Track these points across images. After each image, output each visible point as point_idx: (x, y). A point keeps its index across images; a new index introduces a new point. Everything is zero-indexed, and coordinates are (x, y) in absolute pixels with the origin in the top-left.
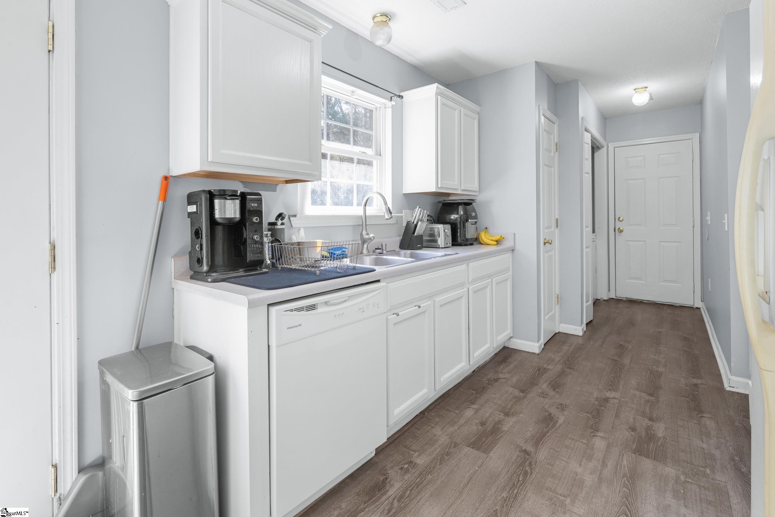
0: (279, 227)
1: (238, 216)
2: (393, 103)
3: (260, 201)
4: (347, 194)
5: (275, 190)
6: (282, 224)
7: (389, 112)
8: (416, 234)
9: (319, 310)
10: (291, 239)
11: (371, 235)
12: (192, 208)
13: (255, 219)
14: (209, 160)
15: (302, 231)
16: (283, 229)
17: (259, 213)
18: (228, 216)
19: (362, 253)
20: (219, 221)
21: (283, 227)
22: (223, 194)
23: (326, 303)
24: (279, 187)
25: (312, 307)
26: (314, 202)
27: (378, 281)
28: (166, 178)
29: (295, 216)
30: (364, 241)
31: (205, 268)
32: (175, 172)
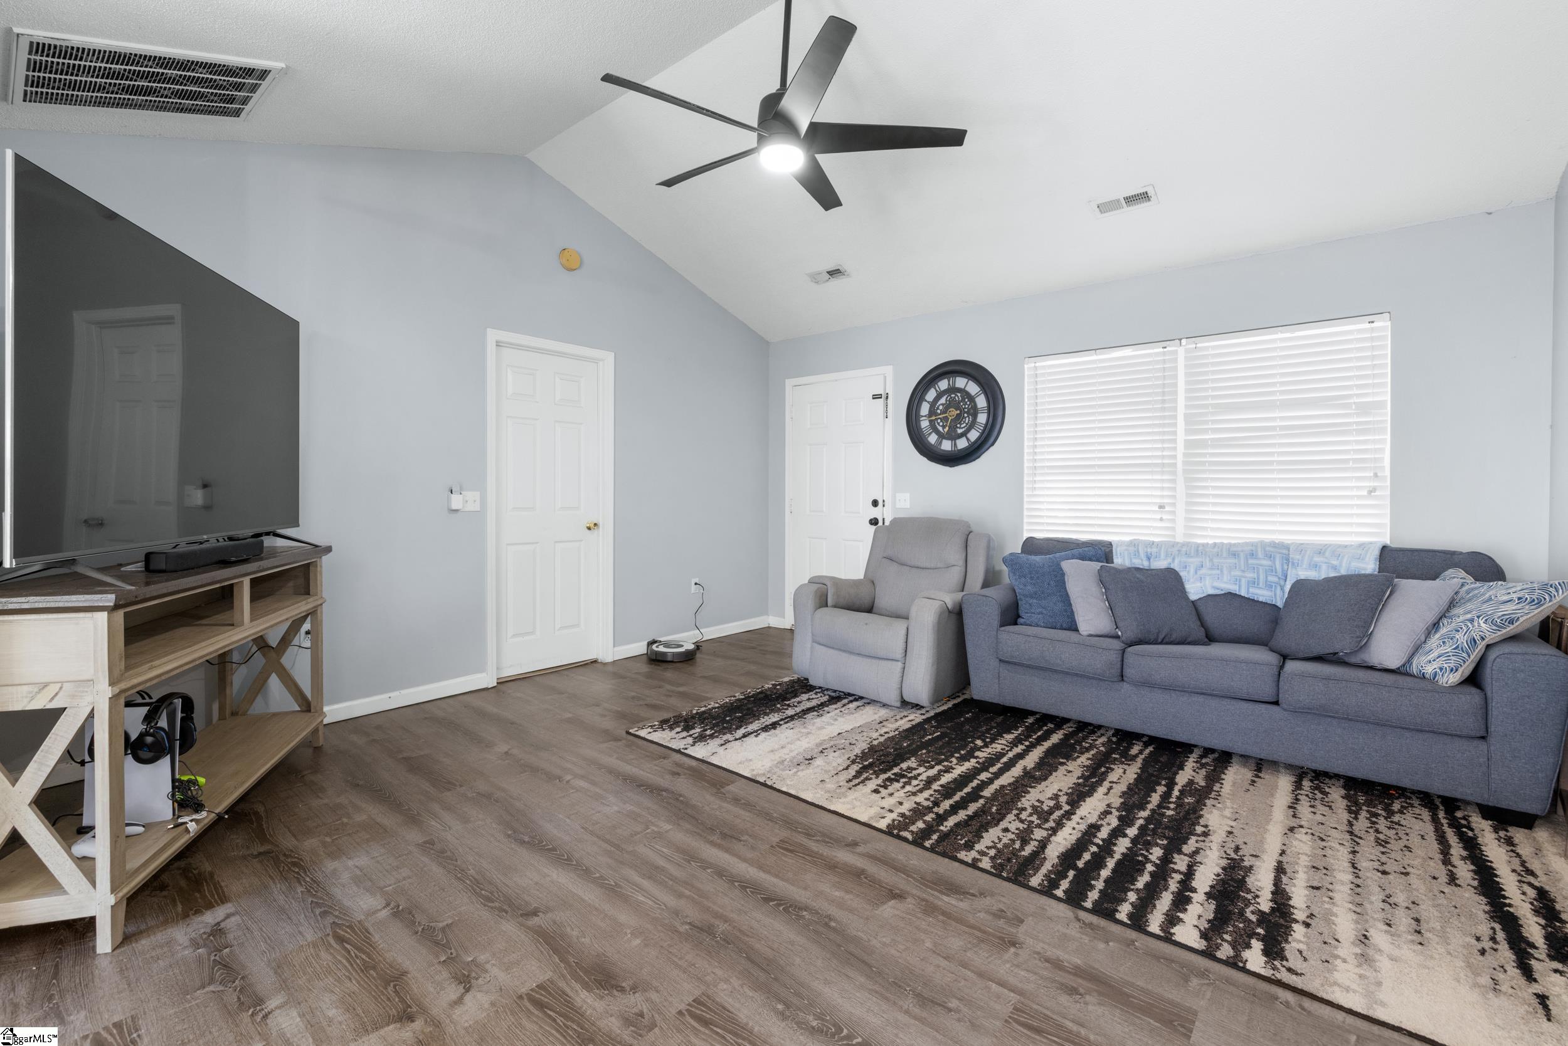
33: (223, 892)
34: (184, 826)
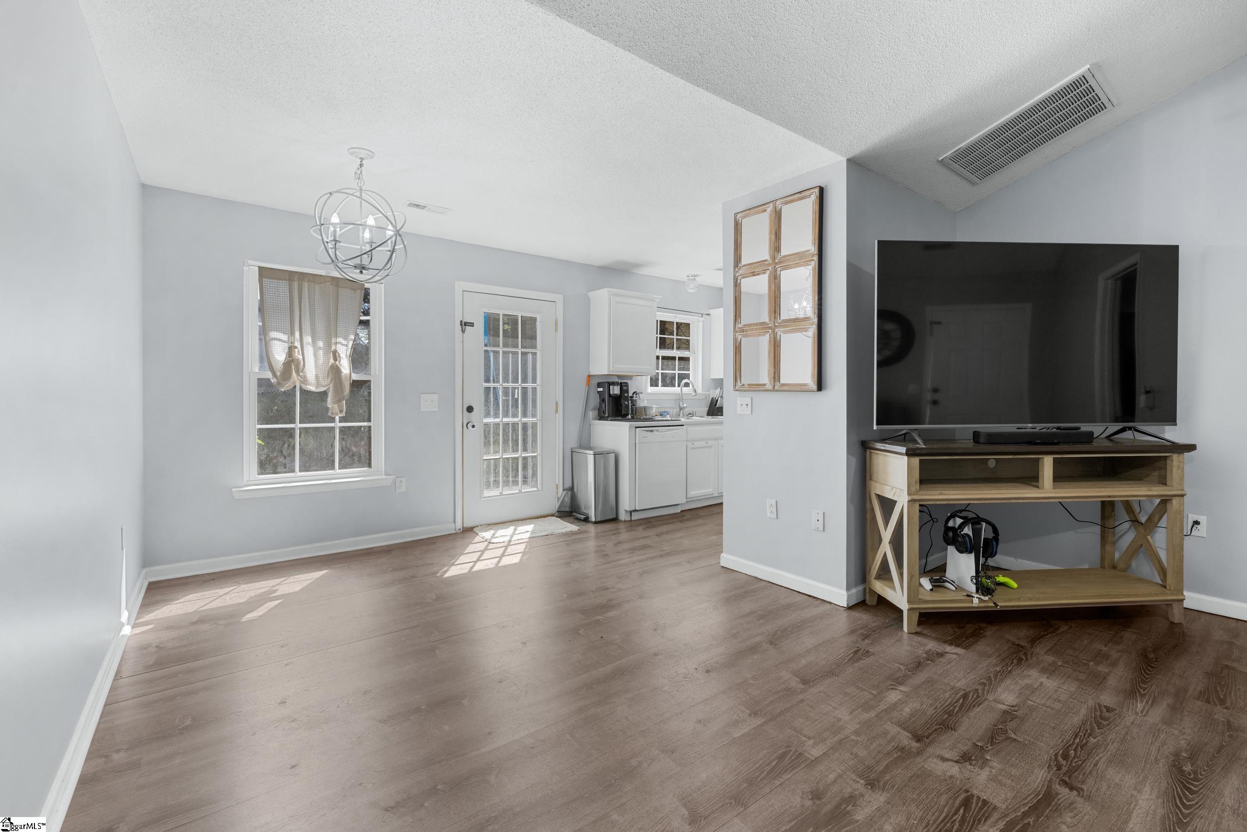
0: (635, 398)
1: (619, 393)
2: (703, 319)
3: (627, 386)
4: (671, 379)
5: (632, 380)
6: (636, 397)
7: (701, 323)
8: (717, 406)
9: (654, 433)
10: (640, 405)
11: (685, 405)
12: (601, 389)
13: (626, 395)
14: (611, 370)
15: (645, 401)
16: (636, 400)
17: (627, 391)
18: (615, 393)
19: (679, 416)
20: (612, 395)
21: (636, 398)
22: (614, 384)
23: (657, 430)
24: (633, 378)
25: (652, 431)
26: (651, 385)
27: (683, 425)
28: (589, 376)
29: (642, 393)
30: (681, 409)
31: (607, 415)
32: (592, 373)
33: (972, 646)
34: (971, 598)
